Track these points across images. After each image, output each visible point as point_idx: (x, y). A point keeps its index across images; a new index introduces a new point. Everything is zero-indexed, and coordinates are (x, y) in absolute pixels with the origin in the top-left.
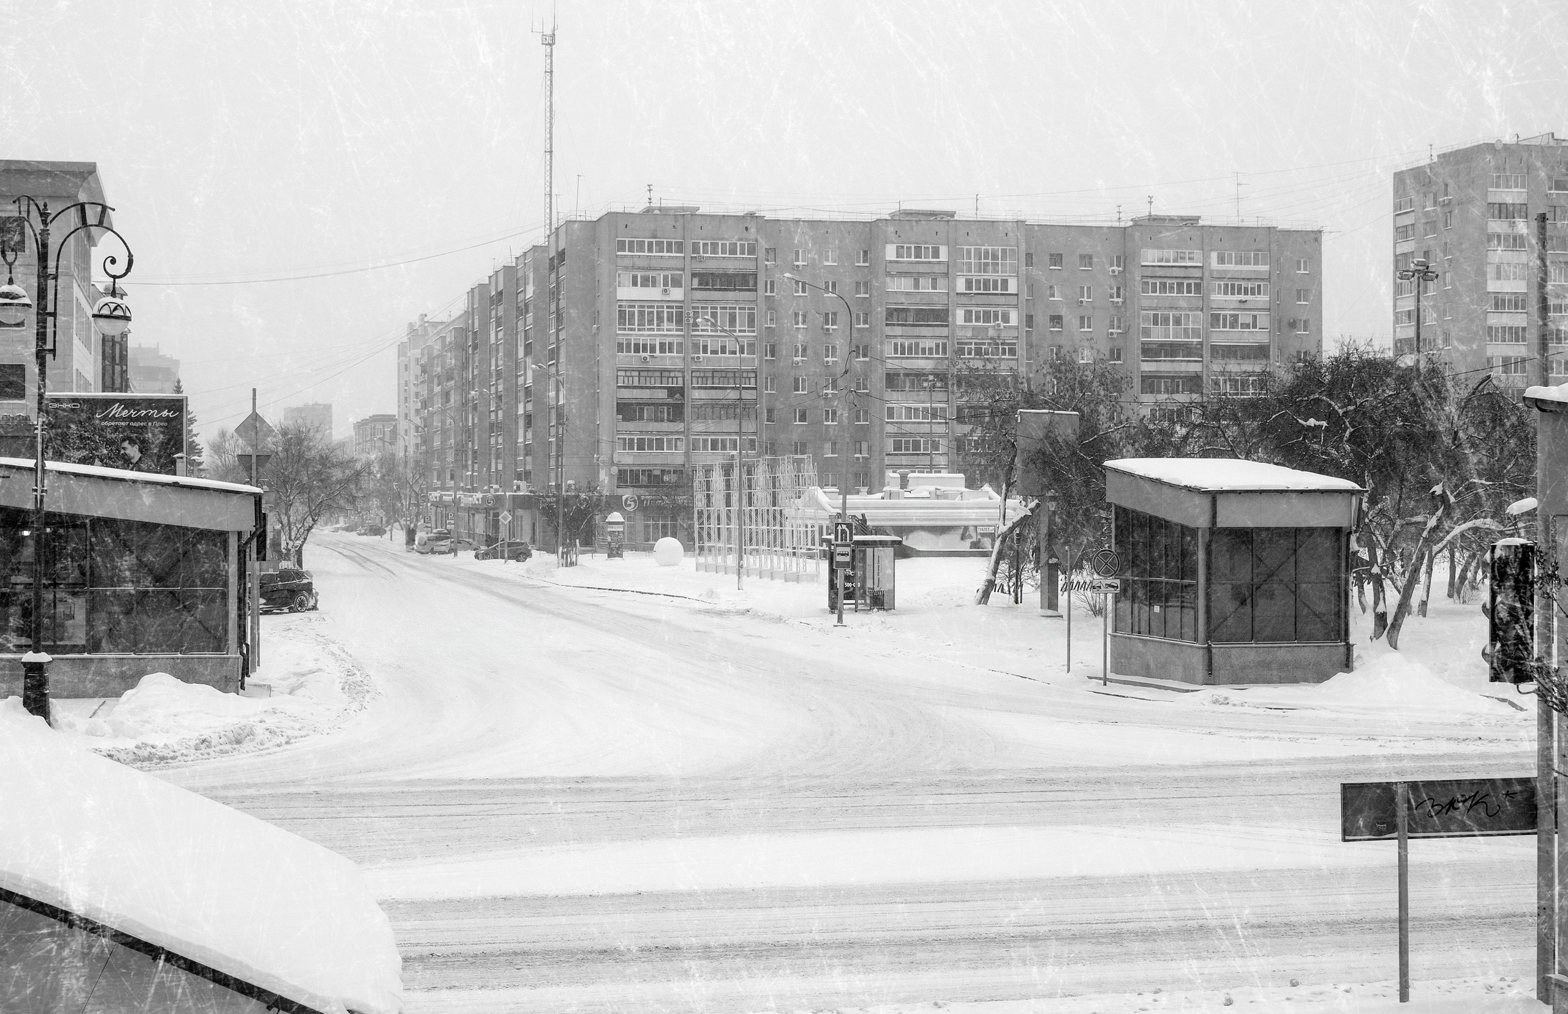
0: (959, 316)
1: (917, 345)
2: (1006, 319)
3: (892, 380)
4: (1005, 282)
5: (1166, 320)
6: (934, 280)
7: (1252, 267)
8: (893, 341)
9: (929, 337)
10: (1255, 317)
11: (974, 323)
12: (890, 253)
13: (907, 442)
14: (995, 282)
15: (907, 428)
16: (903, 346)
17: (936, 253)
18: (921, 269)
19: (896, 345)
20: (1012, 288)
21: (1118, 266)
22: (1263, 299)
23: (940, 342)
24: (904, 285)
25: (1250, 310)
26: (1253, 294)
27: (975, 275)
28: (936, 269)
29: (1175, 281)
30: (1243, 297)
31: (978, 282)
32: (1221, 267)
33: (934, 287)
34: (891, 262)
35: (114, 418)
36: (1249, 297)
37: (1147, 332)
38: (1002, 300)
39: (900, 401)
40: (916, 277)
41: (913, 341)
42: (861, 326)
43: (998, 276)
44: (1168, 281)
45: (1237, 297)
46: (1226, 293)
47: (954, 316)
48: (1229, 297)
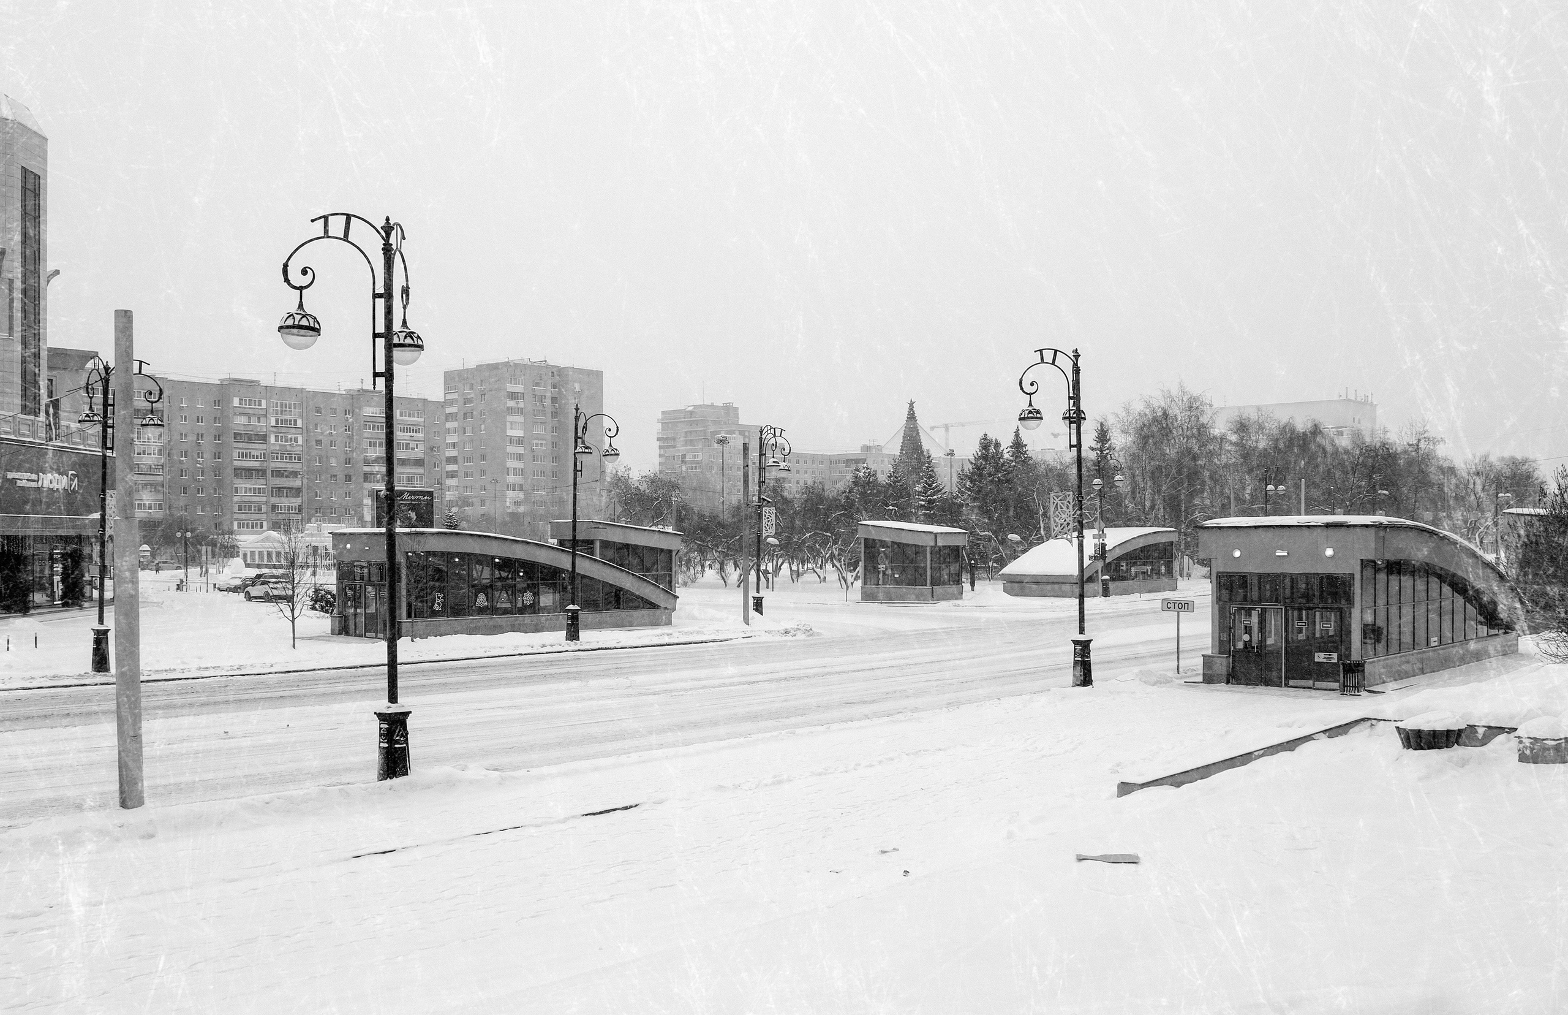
0: (272, 439)
1: (250, 453)
2: (296, 440)
3: (238, 472)
4: (295, 421)
5: (375, 444)
6: (259, 418)
7: (416, 419)
8: (238, 451)
9: (256, 448)
10: (417, 445)
11: (280, 443)
12: (236, 402)
13: (245, 507)
14: (291, 421)
15: (244, 499)
16: (243, 453)
17: (260, 405)
18: (251, 412)
19: (239, 453)
20: (299, 424)
21: (349, 415)
22: (421, 435)
23: (262, 452)
24: (243, 420)
25: (415, 441)
26: (416, 432)
27: (280, 417)
28: (261, 412)
29: (379, 424)
30: (411, 434)
31: (282, 420)
32: (401, 418)
33: (259, 422)
34: (236, 407)
35: (405, 500)
36: (415, 434)
37: (366, 450)
38: (294, 430)
39: (242, 484)
40: (249, 416)
41: (248, 451)
42: (217, 442)
43: (292, 418)
44: (376, 424)
45: (409, 434)
46: (404, 432)
47: (270, 437)
48: (405, 434)
